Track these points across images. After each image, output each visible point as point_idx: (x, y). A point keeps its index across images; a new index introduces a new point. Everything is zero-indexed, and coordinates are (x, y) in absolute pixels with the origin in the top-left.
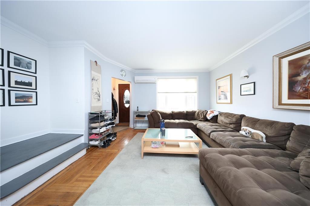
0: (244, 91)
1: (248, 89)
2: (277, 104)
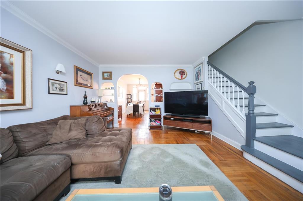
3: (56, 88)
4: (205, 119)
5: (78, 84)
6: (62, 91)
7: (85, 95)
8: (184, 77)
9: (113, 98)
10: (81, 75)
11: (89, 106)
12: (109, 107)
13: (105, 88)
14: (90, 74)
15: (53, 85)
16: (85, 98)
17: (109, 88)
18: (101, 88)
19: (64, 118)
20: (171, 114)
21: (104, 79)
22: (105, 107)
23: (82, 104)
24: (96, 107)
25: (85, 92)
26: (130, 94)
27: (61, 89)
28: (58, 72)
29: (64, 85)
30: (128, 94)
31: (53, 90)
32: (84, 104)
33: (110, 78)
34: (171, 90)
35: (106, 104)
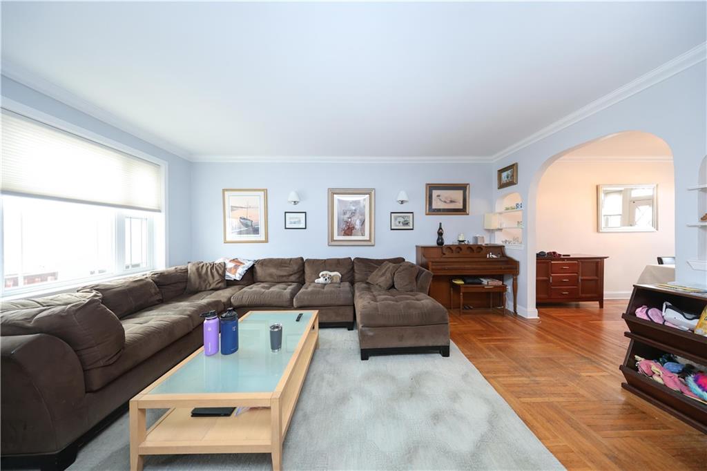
0: (291, 223)
1: (296, 220)
2: (332, 242)
3: (399, 222)
5: (432, 211)
6: (406, 226)
7: (440, 228)
10: (438, 196)
11: (448, 248)
12: (508, 257)
13: (502, 210)
14: (462, 187)
15: (396, 219)
16: (440, 234)
17: (512, 208)
18: (496, 210)
21: (502, 186)
22: (494, 256)
24: (459, 252)
25: (440, 224)
27: (406, 223)
28: (402, 202)
29: (408, 217)
31: (396, 226)
35: (500, 249)
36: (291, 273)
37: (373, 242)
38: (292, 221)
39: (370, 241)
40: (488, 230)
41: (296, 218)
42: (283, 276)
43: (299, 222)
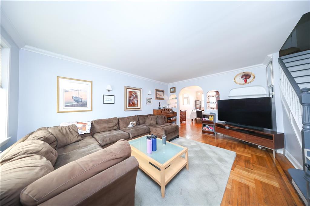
0: (106, 101)
2: (126, 109)
4: (263, 132)
5: (157, 98)
6: (150, 103)
7: (160, 104)
8: (248, 80)
9: (176, 105)
10: (158, 94)
11: (161, 110)
12: (174, 112)
13: (171, 99)
14: (163, 92)
15: (147, 100)
17: (174, 99)
18: (170, 99)
19: (151, 115)
20: (225, 122)
21: (171, 92)
22: (171, 111)
23: (158, 109)
24: (165, 111)
25: (160, 102)
26: (199, 101)
27: (150, 102)
28: (149, 94)
29: (151, 100)
30: (196, 101)
31: (147, 103)
32: (159, 109)
33: (174, 92)
34: (230, 97)
35: (171, 110)
36: (115, 125)
37: (141, 109)
38: (108, 99)
39: (140, 108)
40: (168, 104)
41: (109, 98)
42: (110, 127)
43: (111, 100)
